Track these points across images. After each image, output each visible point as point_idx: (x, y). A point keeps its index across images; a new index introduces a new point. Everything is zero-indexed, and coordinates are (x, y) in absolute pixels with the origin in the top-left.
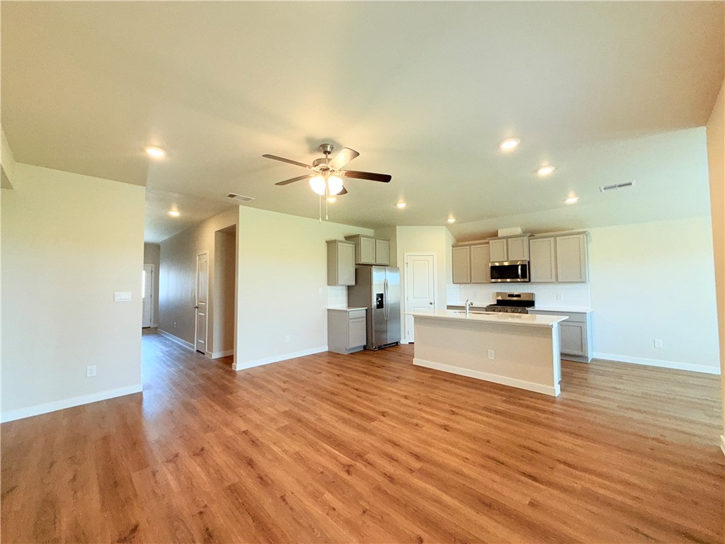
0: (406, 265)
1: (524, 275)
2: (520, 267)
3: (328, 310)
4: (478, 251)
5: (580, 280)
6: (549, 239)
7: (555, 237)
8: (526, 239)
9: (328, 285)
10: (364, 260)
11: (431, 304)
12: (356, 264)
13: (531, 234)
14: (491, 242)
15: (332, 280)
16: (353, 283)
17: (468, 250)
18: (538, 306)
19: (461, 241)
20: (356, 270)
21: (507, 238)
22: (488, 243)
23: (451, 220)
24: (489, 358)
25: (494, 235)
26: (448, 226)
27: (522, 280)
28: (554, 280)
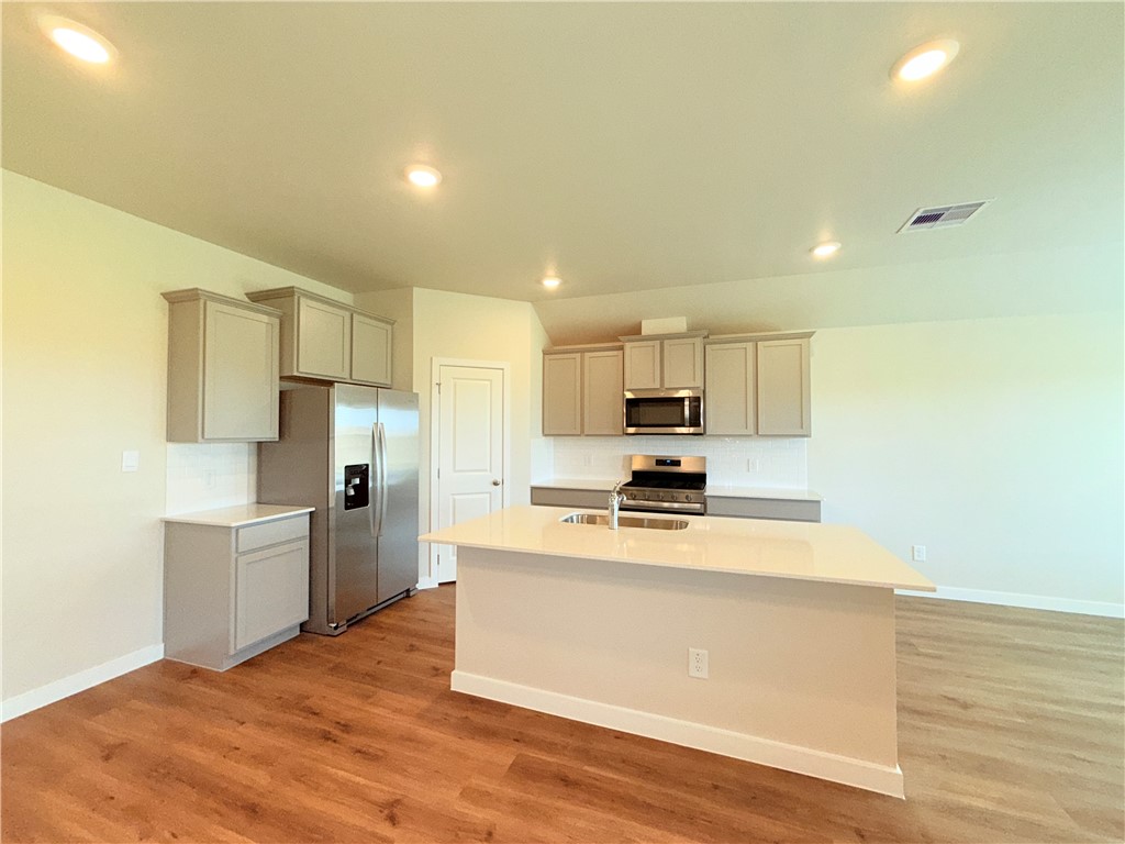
0: (435, 389)
1: (695, 422)
2: (687, 403)
3: (168, 524)
4: (601, 363)
5: (800, 432)
6: (744, 345)
7: (756, 341)
8: (699, 342)
9: (171, 438)
10: (307, 366)
11: (496, 484)
12: (281, 378)
13: (707, 334)
14: (628, 346)
15: (182, 422)
16: (273, 434)
17: (579, 360)
18: (713, 486)
19: (563, 343)
20: (281, 392)
21: (662, 338)
22: (621, 348)
23: (551, 283)
24: (692, 672)
25: (635, 331)
26: (538, 300)
27: (692, 430)
28: (751, 430)
